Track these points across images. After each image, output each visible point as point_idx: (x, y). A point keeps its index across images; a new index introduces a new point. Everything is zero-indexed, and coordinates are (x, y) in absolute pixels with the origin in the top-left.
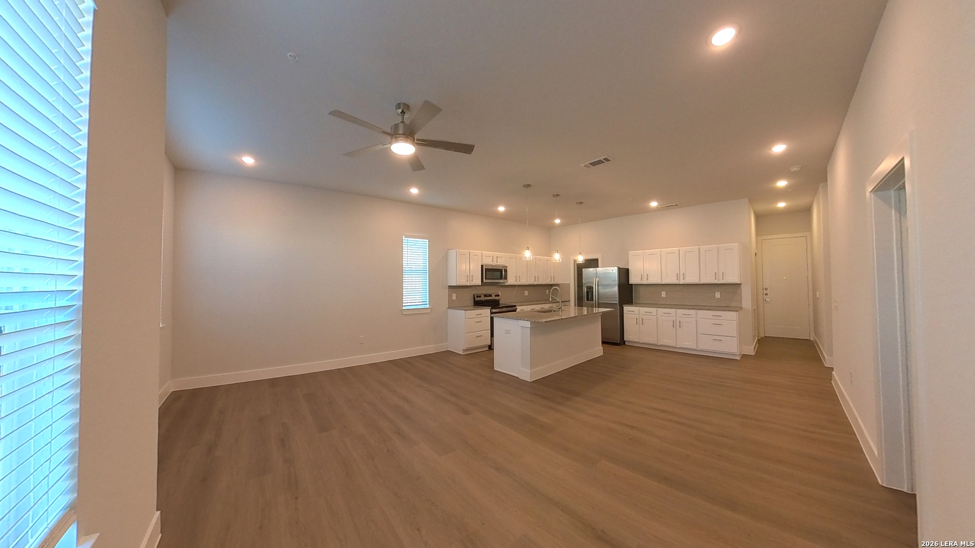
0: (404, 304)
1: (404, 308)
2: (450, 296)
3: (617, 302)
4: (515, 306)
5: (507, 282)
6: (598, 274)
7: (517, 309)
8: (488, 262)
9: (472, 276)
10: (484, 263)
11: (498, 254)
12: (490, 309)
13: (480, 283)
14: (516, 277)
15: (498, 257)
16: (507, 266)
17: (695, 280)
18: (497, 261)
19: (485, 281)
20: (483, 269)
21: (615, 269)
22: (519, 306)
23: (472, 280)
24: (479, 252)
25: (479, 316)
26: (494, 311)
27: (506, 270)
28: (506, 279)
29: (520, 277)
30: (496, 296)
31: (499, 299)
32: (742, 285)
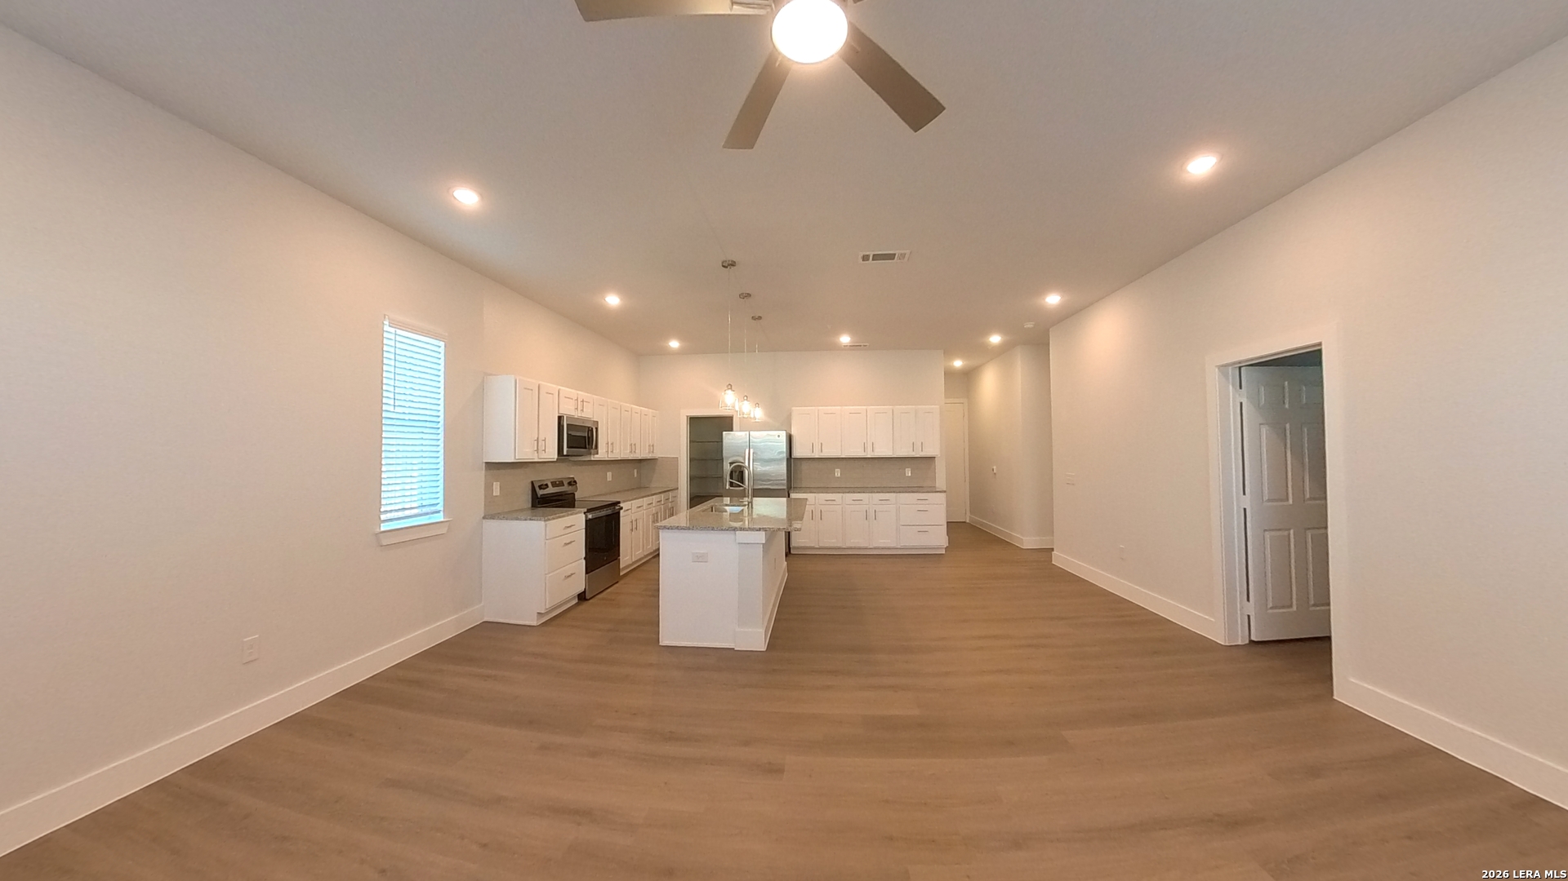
0: (383, 517)
1: (384, 527)
2: (488, 488)
3: (785, 487)
4: (619, 502)
5: (597, 454)
6: (753, 442)
7: (622, 508)
8: (569, 410)
9: (545, 440)
10: (563, 412)
11: (582, 395)
12: (585, 513)
13: (556, 456)
14: (608, 444)
15: (583, 401)
16: (597, 422)
17: (888, 453)
18: (582, 410)
19: (565, 453)
20: (563, 426)
21: (783, 435)
22: (624, 501)
23: (545, 450)
24: (554, 388)
25: (569, 530)
26: (590, 516)
27: (597, 429)
28: (596, 447)
29: (612, 444)
30: (570, 484)
31: (575, 490)
32: (936, 459)
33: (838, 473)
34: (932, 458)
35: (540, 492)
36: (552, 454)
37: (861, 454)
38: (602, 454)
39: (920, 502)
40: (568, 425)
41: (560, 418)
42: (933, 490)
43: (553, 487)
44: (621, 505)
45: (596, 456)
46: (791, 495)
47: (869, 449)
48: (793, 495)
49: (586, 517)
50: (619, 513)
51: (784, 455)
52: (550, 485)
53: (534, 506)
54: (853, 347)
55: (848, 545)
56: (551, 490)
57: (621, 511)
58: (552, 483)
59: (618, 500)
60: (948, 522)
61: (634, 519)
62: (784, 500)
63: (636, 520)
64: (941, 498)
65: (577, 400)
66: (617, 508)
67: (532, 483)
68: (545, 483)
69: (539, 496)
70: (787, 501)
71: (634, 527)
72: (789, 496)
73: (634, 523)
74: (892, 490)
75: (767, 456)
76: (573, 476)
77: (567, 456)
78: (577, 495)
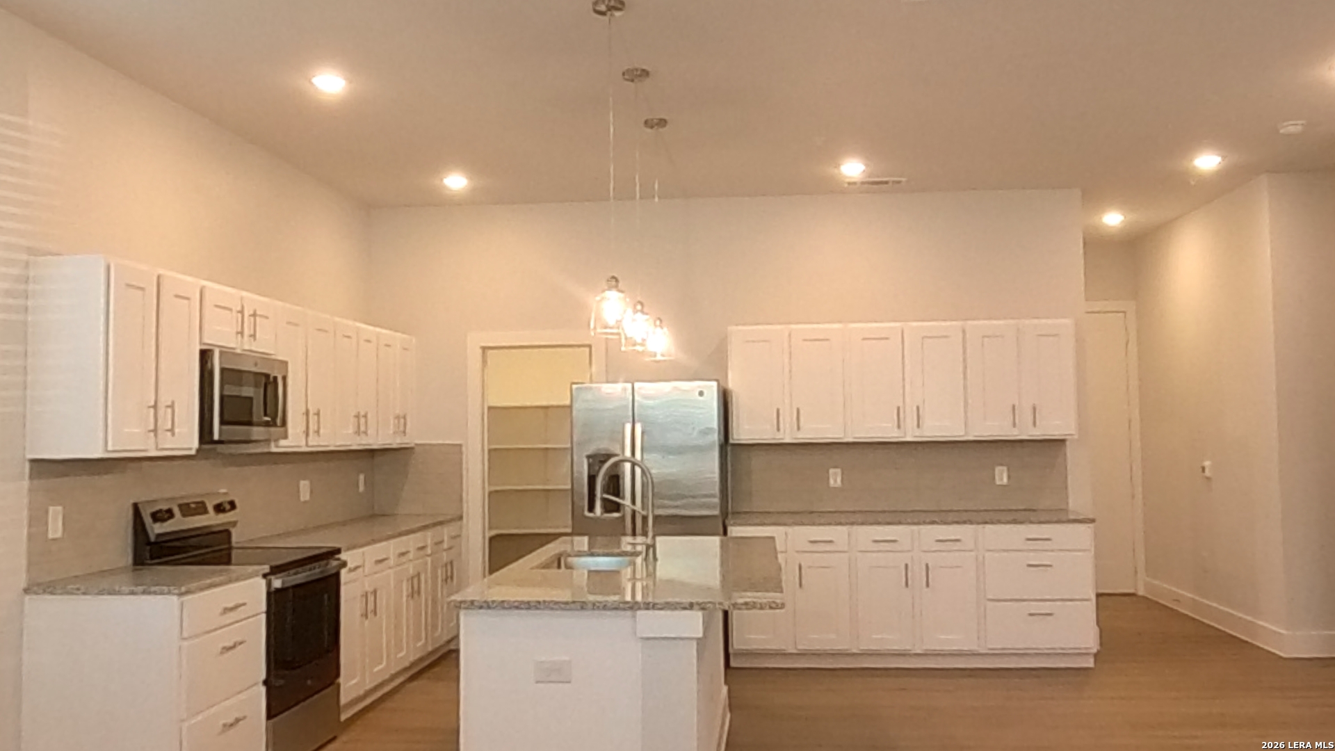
2: (37, 519)
3: (716, 512)
4: (338, 551)
5: (286, 437)
6: (641, 406)
7: (344, 564)
8: (223, 335)
9: (172, 406)
10: (209, 340)
11: (253, 300)
12: (265, 576)
13: (195, 444)
14: (307, 413)
15: (254, 315)
16: (285, 363)
17: (956, 431)
18: (253, 336)
19: (216, 437)
20: (211, 373)
21: (711, 389)
22: (348, 549)
23: (172, 430)
24: (191, 283)
25: (232, 616)
26: (277, 583)
27: (284, 378)
28: (284, 423)
29: (318, 414)
30: (219, 509)
31: (234, 524)
32: (1068, 443)
33: (835, 478)
34: (1060, 442)
35: (157, 529)
36: (187, 439)
37: (893, 435)
38: (294, 439)
39: (1032, 545)
40: (223, 370)
41: (205, 355)
42: (1060, 516)
43: (184, 515)
44: (343, 556)
45: (283, 442)
46: (730, 529)
47: (910, 422)
48: (735, 531)
49: (269, 584)
50: (337, 575)
51: (715, 438)
52: (176, 511)
53: (139, 561)
54: (872, 186)
55: (864, 646)
56: (178, 523)
57: (343, 572)
58: (180, 506)
59: (337, 545)
60: (1099, 595)
61: (370, 589)
62: (716, 540)
63: (375, 592)
64: (1082, 535)
65: (242, 312)
66: (334, 563)
67: (136, 507)
68: (165, 507)
69: (153, 539)
70: (722, 542)
71: (371, 606)
72: (725, 533)
73: (371, 598)
74: (965, 516)
75: (674, 438)
76: (224, 491)
77: (220, 442)
78: (234, 532)
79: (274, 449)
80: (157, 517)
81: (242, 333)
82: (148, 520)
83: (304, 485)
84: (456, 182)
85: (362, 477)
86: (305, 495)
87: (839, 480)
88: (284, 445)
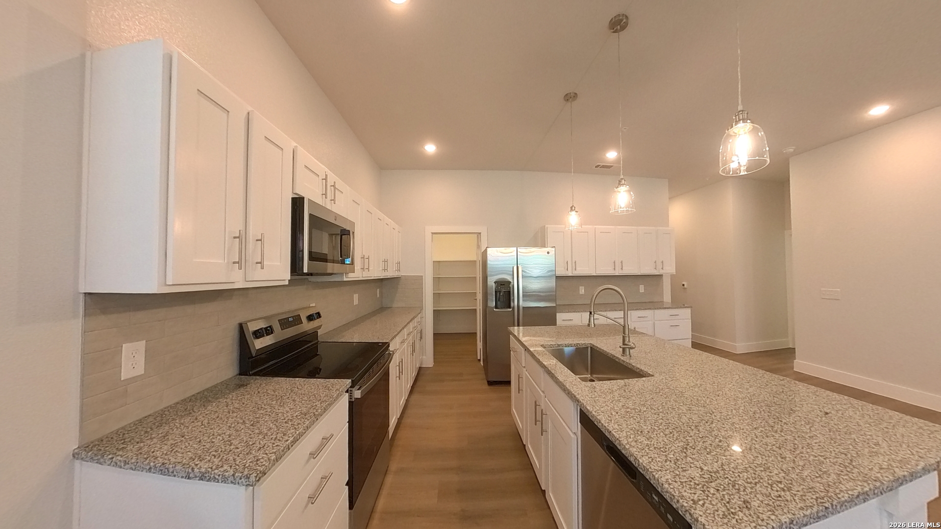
5: (353, 271)
6: (521, 259)
8: (312, 192)
9: (261, 241)
13: (287, 276)
14: (363, 258)
15: (334, 187)
16: (353, 223)
18: (333, 201)
19: (305, 270)
20: (301, 217)
21: (553, 251)
22: (391, 341)
23: (261, 262)
24: (284, 139)
27: (353, 232)
28: (352, 261)
29: (368, 258)
30: (310, 318)
31: (320, 327)
32: (664, 276)
34: (660, 276)
36: (280, 273)
37: (612, 272)
39: (672, 317)
40: (311, 216)
41: (297, 204)
45: (350, 275)
49: (351, 397)
52: (276, 326)
56: (277, 336)
58: (279, 321)
61: (399, 360)
63: (402, 361)
64: (688, 314)
65: (326, 180)
67: (241, 332)
68: (264, 326)
75: (536, 273)
76: (314, 305)
77: (307, 274)
78: (320, 332)
79: (345, 279)
80: (258, 334)
81: (326, 194)
82: (249, 337)
83: (356, 297)
84: (430, 148)
85: (378, 290)
86: (356, 302)
87: (583, 291)
88: (352, 277)
